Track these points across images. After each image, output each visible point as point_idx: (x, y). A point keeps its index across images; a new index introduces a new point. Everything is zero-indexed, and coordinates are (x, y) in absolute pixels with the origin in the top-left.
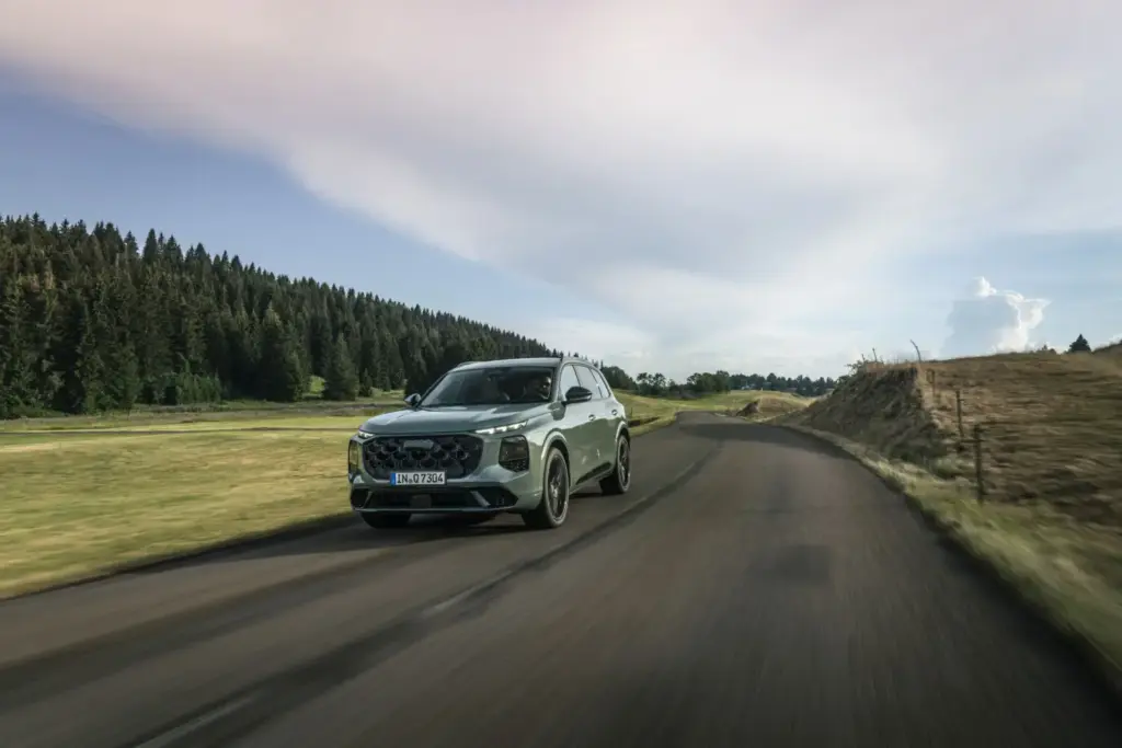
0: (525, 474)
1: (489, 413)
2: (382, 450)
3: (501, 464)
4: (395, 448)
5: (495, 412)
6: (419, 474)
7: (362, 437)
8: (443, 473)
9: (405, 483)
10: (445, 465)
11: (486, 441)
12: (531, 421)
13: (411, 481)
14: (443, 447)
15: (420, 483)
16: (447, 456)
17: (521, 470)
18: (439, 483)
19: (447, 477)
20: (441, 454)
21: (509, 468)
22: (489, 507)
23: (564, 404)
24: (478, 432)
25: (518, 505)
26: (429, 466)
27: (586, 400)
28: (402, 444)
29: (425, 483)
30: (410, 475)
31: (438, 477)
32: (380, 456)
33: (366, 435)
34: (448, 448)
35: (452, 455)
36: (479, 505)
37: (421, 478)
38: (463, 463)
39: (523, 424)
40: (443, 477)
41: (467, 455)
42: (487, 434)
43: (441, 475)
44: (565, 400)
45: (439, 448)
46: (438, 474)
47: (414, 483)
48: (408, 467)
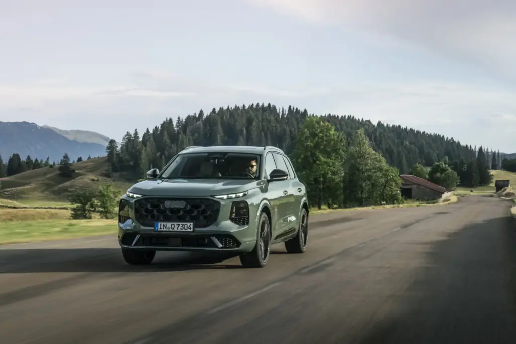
0: (246, 227)
1: (219, 186)
2: (149, 206)
3: (232, 219)
4: (158, 206)
5: (223, 185)
6: (176, 224)
7: (133, 197)
8: (192, 224)
9: (165, 229)
10: (193, 219)
11: (222, 203)
12: (250, 192)
13: (169, 228)
14: (192, 206)
15: (176, 229)
16: (195, 213)
17: (244, 224)
18: (189, 230)
19: (195, 226)
20: (191, 211)
21: (236, 223)
22: (222, 248)
23: (268, 181)
24: (216, 197)
25: (241, 248)
26: (181, 219)
27: (284, 180)
28: (164, 203)
29: (179, 230)
30: (169, 224)
31: (188, 227)
32: (147, 210)
33: (135, 196)
34: (196, 207)
35: (198, 211)
36: (216, 247)
37: (176, 226)
38: (205, 217)
39: (246, 193)
40: (192, 226)
41: (209, 212)
42: (222, 199)
43: (191, 224)
44: (269, 178)
45: (189, 207)
46: (189, 224)
47: (171, 230)
48: (167, 219)
